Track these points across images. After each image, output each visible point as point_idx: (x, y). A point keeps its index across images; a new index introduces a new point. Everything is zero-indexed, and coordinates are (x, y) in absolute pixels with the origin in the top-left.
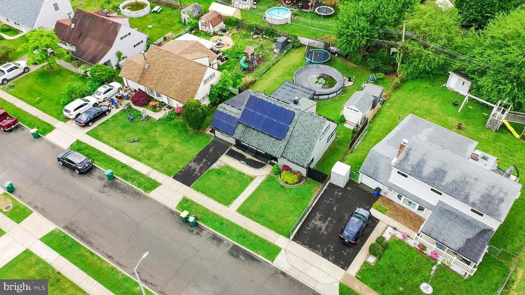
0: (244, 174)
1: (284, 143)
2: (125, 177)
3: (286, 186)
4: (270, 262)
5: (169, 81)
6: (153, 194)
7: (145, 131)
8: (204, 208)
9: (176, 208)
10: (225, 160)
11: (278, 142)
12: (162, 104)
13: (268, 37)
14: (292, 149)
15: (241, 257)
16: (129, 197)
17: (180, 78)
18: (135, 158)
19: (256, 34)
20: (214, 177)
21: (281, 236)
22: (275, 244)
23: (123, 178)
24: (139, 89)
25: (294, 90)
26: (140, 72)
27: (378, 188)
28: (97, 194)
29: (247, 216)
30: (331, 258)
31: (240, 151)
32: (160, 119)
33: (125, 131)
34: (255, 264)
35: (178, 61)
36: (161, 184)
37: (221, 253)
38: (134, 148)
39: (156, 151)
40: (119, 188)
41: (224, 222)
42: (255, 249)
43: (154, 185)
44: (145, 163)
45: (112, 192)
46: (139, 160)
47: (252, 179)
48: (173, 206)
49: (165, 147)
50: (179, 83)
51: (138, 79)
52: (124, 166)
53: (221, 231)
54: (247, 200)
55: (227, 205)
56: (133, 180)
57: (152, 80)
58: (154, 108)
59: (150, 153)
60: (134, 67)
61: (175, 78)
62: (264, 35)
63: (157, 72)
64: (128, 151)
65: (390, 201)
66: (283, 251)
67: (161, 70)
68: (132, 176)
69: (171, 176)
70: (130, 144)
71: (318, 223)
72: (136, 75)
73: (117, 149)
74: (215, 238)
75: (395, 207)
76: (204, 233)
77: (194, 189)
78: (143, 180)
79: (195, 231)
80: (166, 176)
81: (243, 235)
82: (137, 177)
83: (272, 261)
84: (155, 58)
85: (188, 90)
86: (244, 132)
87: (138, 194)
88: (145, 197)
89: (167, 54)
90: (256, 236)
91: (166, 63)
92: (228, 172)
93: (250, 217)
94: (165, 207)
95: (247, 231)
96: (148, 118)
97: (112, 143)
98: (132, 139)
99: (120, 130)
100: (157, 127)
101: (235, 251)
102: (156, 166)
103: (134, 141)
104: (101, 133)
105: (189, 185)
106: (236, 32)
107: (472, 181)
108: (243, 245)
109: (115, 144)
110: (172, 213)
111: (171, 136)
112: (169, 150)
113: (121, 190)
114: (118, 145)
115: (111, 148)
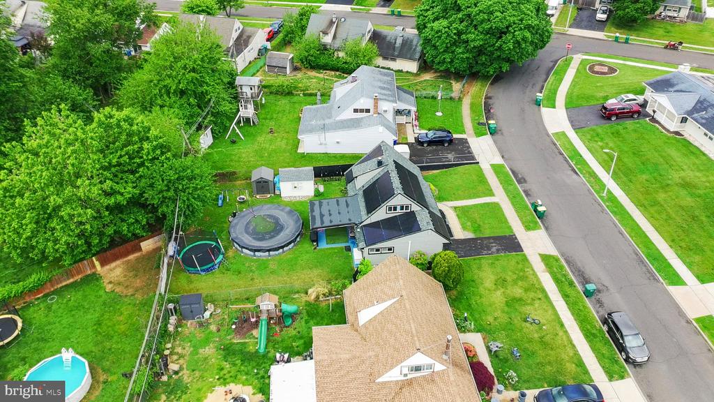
0: (457, 215)
2: (571, 284)
4: (505, 164)
8: (517, 213)
9: (541, 229)
10: (459, 233)
16: (579, 264)
18: (547, 297)
20: (486, 227)
21: (482, 168)
22: (490, 168)
28: (612, 289)
32: (477, 332)
36: (539, 255)
38: (540, 311)
39: (517, 291)
43: (546, 258)
44: (540, 283)
46: (543, 291)
48: (542, 232)
49: (502, 290)
52: (566, 296)
53: (519, 194)
55: (497, 203)
56: (565, 275)
59: (525, 294)
64: (550, 312)
66: (490, 163)
68: (563, 280)
69: (524, 254)
70: (541, 322)
73: (562, 325)
77: (512, 230)
78: (555, 269)
80: (529, 257)
81: (506, 183)
82: (559, 276)
87: (568, 262)
88: (562, 255)
90: (499, 177)
92: (469, 224)
94: (550, 235)
95: (501, 184)
97: (564, 337)
100: (490, 324)
101: (521, 181)
102: (531, 272)
103: (533, 322)
105: (514, 236)
108: (512, 179)
109: (561, 333)
110: (547, 229)
111: (484, 300)
112: (501, 282)
113: (584, 277)
114: (558, 328)
115: (569, 332)
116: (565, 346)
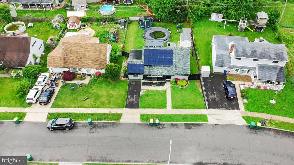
0: (159, 91)
1: (174, 66)
2: (99, 119)
3: (183, 88)
4: (207, 123)
5: (85, 59)
6: (122, 120)
7: (86, 92)
8: (155, 114)
9: (141, 121)
10: (144, 89)
11: (170, 67)
12: (84, 75)
13: (111, 22)
14: (179, 68)
15: (193, 127)
16: (110, 128)
17: (92, 56)
18: (95, 107)
19: (104, 22)
20: (147, 98)
21: (202, 110)
22: (202, 114)
23: (97, 120)
24: (63, 71)
25: (154, 42)
26: (62, 60)
27: (225, 71)
28: (89, 135)
29: (179, 109)
30: (230, 108)
31: (148, 81)
32: (89, 83)
33: (74, 96)
34: (201, 127)
35: (86, 46)
36: (122, 114)
37: (182, 130)
38: (89, 103)
39: (103, 99)
40: (100, 126)
41: (171, 116)
42: (196, 121)
43: (119, 116)
44: (104, 108)
45: (98, 130)
46: (98, 107)
47: (165, 91)
48: (138, 120)
49: (106, 95)
50: (93, 58)
51: (62, 65)
52: (93, 114)
53: (173, 120)
54: (172, 102)
55: (165, 108)
56: (105, 119)
57: (73, 62)
58: (81, 78)
59: (101, 102)
60: (57, 59)
61: (89, 56)
62: (108, 21)
63: (74, 57)
64: (87, 106)
65: (232, 75)
66: (208, 115)
67: (77, 55)
68: (102, 117)
69: (124, 108)
70: (84, 102)
71: (212, 96)
72: (60, 63)
73: (79, 107)
74: (173, 125)
75: (235, 76)
76: (166, 126)
77: (142, 108)
78: (110, 116)
79: (161, 127)
80: (121, 109)
81: (185, 117)
82: (106, 116)
83: (208, 122)
84: (70, 49)
85: (101, 60)
86: (149, 70)
87: (114, 124)
88: (120, 124)
89: (76, 44)
90: (191, 115)
91: (78, 50)
92: (151, 93)
93: (181, 108)
94: (135, 124)
95: (184, 115)
96: (82, 85)
97: (73, 106)
98: (83, 99)
99: (71, 97)
100: (91, 87)
101: (188, 126)
102: (111, 106)
103: (86, 99)
104: (60, 103)
105: (138, 108)
106: (91, 24)
107: (267, 50)
108: (189, 121)
109: (75, 105)
110: (141, 124)
111: (104, 89)
112: (110, 96)
113: (102, 127)
114: (78, 105)
115: (75, 108)
116: (70, 105)
